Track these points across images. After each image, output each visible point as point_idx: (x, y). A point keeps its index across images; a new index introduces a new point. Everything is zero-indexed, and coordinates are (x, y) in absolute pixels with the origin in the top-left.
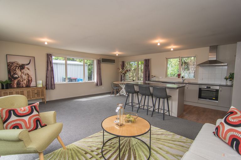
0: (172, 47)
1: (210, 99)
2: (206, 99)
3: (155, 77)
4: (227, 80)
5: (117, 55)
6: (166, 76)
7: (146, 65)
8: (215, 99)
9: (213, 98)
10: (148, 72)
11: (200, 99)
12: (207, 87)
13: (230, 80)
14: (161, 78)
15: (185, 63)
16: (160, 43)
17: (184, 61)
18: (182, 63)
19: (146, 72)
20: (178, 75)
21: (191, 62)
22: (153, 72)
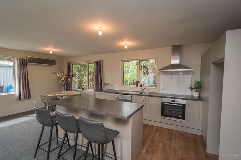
0: (126, 44)
1: (175, 117)
2: (170, 116)
3: (108, 84)
4: (192, 90)
5: (51, 52)
6: (123, 83)
7: (97, 68)
8: (181, 117)
9: (179, 116)
10: (100, 78)
11: (163, 117)
12: (172, 101)
13: (197, 91)
14: (116, 86)
15: (145, 67)
16: (102, 32)
17: (143, 64)
18: (142, 67)
19: (97, 78)
20: (136, 82)
21: (150, 66)
22: (107, 78)
